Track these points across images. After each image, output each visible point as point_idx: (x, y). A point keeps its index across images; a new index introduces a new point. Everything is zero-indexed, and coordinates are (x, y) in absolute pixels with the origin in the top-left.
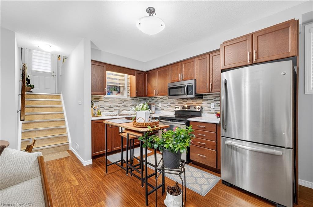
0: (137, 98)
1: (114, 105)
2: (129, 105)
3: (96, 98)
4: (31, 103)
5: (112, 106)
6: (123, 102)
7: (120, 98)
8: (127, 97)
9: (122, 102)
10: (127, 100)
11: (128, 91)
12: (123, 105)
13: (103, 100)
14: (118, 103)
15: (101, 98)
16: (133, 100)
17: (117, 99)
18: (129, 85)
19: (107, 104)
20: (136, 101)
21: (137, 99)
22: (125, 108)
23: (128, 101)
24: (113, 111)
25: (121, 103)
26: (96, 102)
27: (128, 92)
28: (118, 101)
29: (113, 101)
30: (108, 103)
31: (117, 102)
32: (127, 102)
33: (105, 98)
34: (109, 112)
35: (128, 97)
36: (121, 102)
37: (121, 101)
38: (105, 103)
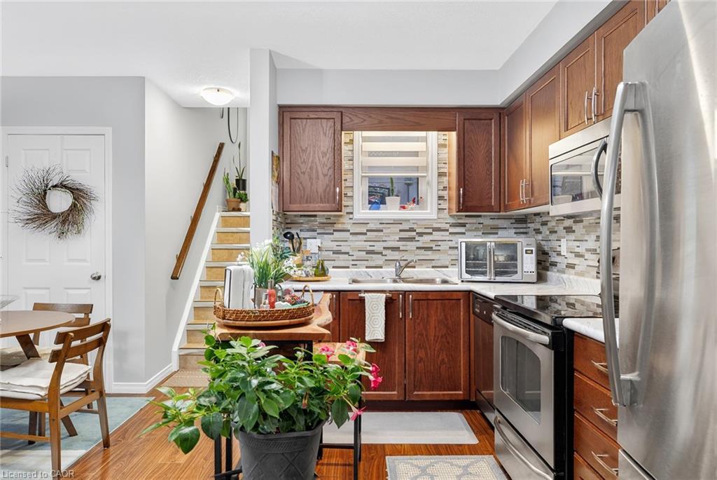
0: (480, 216)
1: (385, 245)
2: (444, 246)
3: (325, 221)
4: (231, 238)
5: (378, 247)
6: (421, 234)
7: (408, 220)
8: (434, 216)
9: (414, 233)
10: (436, 225)
11: (442, 193)
12: (419, 244)
13: (348, 227)
14: (401, 239)
15: (342, 220)
16: (463, 225)
17: (398, 222)
18: (446, 170)
19: (360, 242)
20: (477, 229)
21: (480, 220)
22: (429, 255)
23: (438, 230)
24: (381, 267)
25: (412, 239)
26: (325, 236)
27: (440, 198)
28: (401, 231)
29: (382, 231)
30: (364, 237)
31: (394, 233)
32: (437, 236)
33: (351, 221)
34: (367, 267)
35: (442, 216)
36: (410, 233)
37: (412, 230)
38: (352, 238)
